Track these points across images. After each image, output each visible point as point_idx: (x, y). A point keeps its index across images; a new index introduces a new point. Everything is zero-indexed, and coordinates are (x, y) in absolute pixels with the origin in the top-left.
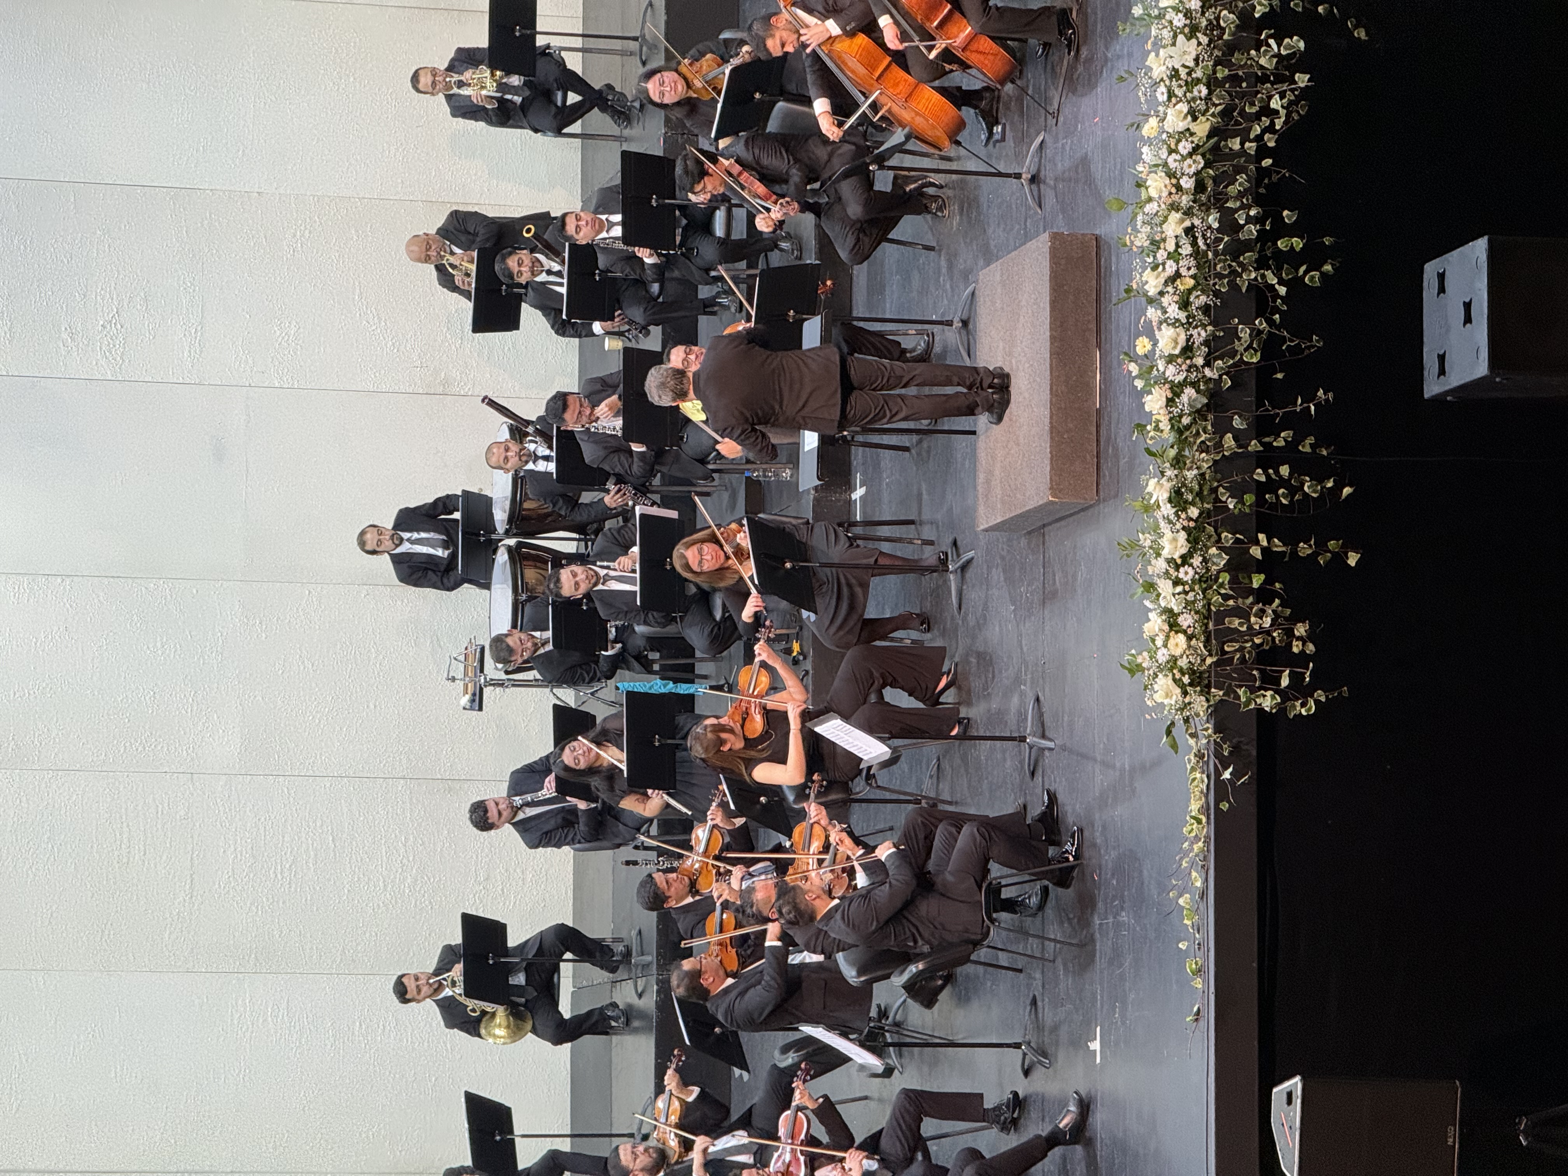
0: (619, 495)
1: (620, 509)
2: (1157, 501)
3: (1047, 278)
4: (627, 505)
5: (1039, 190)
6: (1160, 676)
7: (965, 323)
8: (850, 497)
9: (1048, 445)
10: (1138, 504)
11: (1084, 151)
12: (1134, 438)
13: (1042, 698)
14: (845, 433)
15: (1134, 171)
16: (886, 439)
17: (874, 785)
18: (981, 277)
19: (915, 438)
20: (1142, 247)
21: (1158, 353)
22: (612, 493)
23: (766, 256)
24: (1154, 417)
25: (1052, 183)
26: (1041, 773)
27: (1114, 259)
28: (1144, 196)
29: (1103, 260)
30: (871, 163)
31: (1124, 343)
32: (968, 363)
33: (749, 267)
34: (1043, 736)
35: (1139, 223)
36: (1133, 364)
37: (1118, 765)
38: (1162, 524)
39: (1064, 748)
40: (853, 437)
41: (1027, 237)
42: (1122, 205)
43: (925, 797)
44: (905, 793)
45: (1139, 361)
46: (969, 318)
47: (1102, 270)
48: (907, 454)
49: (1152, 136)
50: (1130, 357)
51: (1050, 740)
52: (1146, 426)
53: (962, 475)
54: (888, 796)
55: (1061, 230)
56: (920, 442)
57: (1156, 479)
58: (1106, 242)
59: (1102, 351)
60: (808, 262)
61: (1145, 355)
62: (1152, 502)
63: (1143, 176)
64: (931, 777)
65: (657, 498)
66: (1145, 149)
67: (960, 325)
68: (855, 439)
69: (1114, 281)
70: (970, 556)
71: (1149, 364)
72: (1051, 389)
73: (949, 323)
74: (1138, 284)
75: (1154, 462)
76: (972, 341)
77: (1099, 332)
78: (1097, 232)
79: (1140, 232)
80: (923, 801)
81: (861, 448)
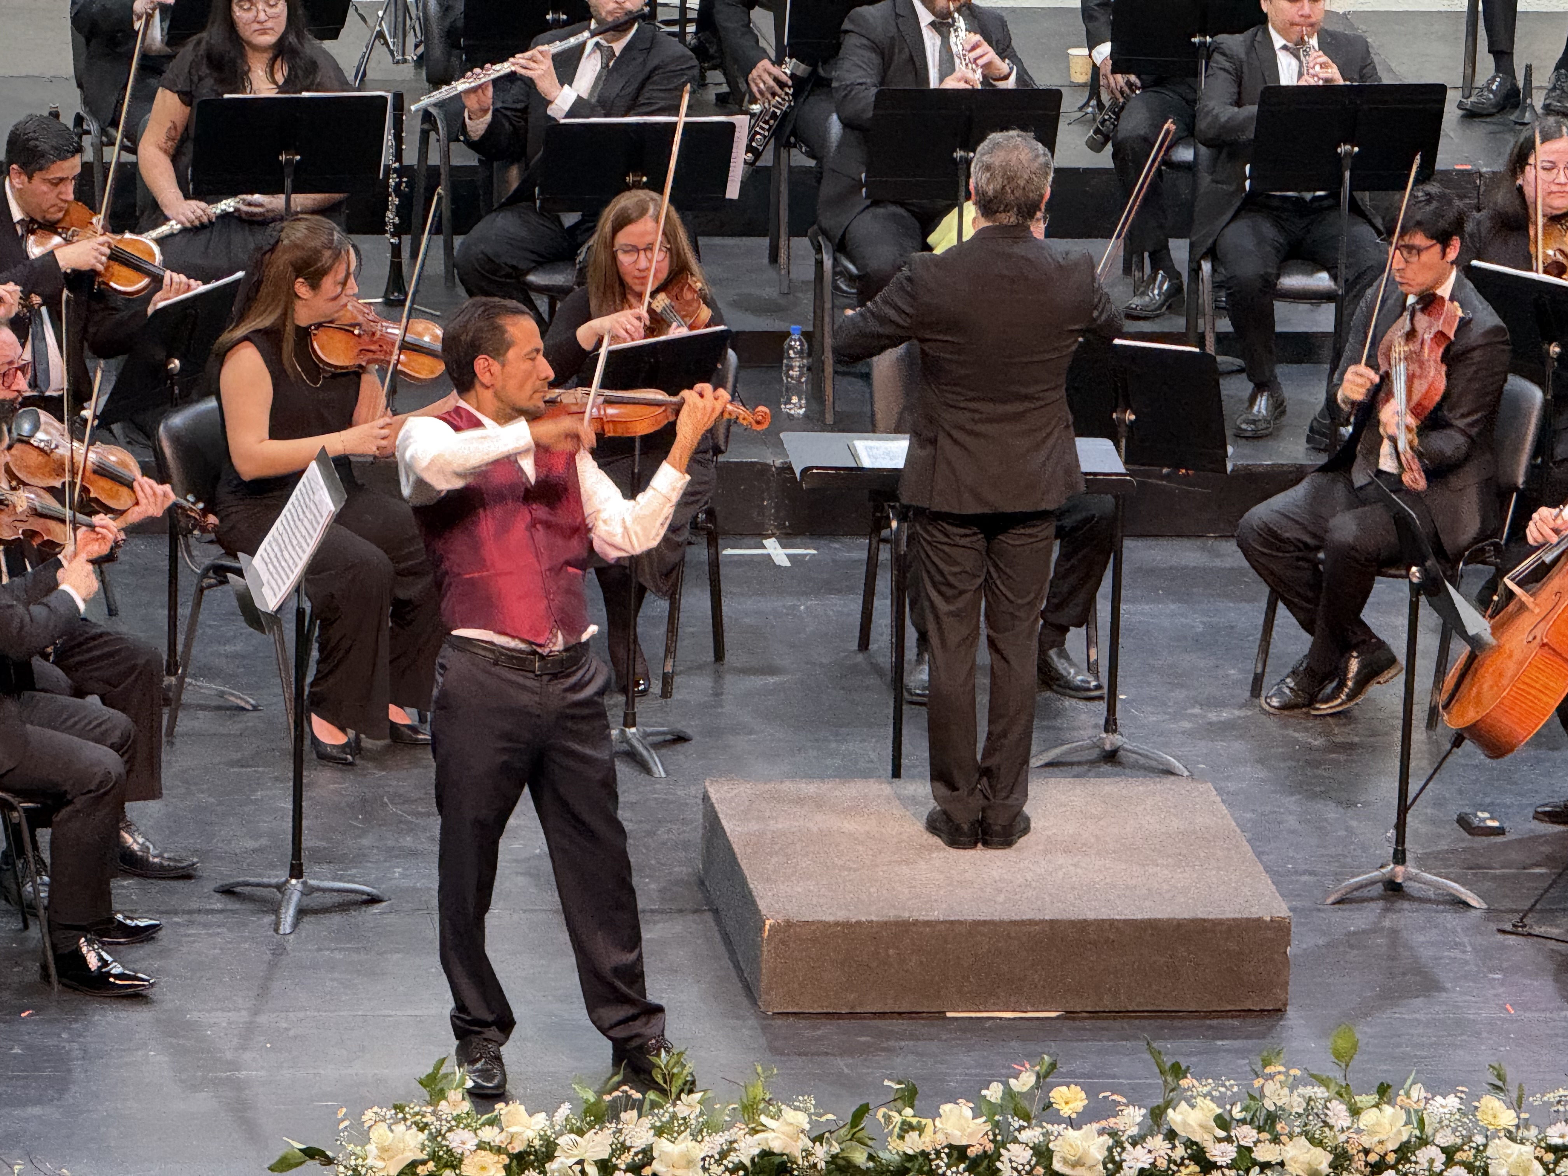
0: (771, 83)
1: (743, 87)
2: (765, 1128)
3: (1201, 914)
4: (754, 101)
5: (1372, 899)
6: (423, 1136)
7: (1111, 757)
8: (769, 537)
9: (874, 919)
10: (759, 1091)
11: (1449, 985)
12: (887, 1083)
13: (376, 909)
14: (894, 524)
15: (1409, 1082)
16: (883, 606)
17: (206, 582)
18: (1202, 787)
19: (886, 660)
20: (1263, 1096)
21: (1055, 1128)
22: (775, 70)
23: (1241, 371)
24: (929, 1121)
25: (1387, 923)
26: (229, 907)
27: (1238, 1044)
28: (1362, 1100)
29: (1236, 1023)
30: (1425, 572)
31: (1076, 1065)
32: (1034, 762)
33: (1220, 338)
34: (302, 912)
35: (1309, 1091)
36: (1033, 1079)
37: (247, 1056)
38: (720, 1140)
39: (279, 951)
40: (885, 541)
41: (1278, 877)
42: (1343, 1058)
43: (181, 680)
44: (188, 645)
45: (1038, 1093)
46: (1120, 764)
47: (1215, 1022)
48: (855, 646)
49: (1479, 1115)
50: (1045, 1077)
51: (295, 925)
52: (912, 1107)
53: (812, 753)
54: (184, 611)
55: (1294, 943)
56: (877, 670)
57: (807, 1127)
58: (1270, 1028)
59: (1059, 1024)
60: (1230, 450)
61: (1050, 1105)
62: (763, 1119)
63: (1401, 1098)
64: (221, 695)
65: (767, 160)
66: (1452, 1102)
67: (1108, 747)
68: (881, 546)
69: (1194, 1043)
70: (654, 769)
71: (1034, 1111)
72: (985, 923)
73: (1111, 725)
74: (1189, 1089)
75: (841, 1123)
76: (1076, 769)
77: (1094, 1014)
78: (1291, 1012)
79: (1292, 1092)
80: (173, 680)
81: (864, 555)
